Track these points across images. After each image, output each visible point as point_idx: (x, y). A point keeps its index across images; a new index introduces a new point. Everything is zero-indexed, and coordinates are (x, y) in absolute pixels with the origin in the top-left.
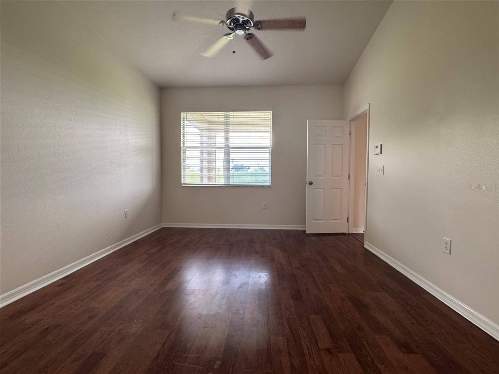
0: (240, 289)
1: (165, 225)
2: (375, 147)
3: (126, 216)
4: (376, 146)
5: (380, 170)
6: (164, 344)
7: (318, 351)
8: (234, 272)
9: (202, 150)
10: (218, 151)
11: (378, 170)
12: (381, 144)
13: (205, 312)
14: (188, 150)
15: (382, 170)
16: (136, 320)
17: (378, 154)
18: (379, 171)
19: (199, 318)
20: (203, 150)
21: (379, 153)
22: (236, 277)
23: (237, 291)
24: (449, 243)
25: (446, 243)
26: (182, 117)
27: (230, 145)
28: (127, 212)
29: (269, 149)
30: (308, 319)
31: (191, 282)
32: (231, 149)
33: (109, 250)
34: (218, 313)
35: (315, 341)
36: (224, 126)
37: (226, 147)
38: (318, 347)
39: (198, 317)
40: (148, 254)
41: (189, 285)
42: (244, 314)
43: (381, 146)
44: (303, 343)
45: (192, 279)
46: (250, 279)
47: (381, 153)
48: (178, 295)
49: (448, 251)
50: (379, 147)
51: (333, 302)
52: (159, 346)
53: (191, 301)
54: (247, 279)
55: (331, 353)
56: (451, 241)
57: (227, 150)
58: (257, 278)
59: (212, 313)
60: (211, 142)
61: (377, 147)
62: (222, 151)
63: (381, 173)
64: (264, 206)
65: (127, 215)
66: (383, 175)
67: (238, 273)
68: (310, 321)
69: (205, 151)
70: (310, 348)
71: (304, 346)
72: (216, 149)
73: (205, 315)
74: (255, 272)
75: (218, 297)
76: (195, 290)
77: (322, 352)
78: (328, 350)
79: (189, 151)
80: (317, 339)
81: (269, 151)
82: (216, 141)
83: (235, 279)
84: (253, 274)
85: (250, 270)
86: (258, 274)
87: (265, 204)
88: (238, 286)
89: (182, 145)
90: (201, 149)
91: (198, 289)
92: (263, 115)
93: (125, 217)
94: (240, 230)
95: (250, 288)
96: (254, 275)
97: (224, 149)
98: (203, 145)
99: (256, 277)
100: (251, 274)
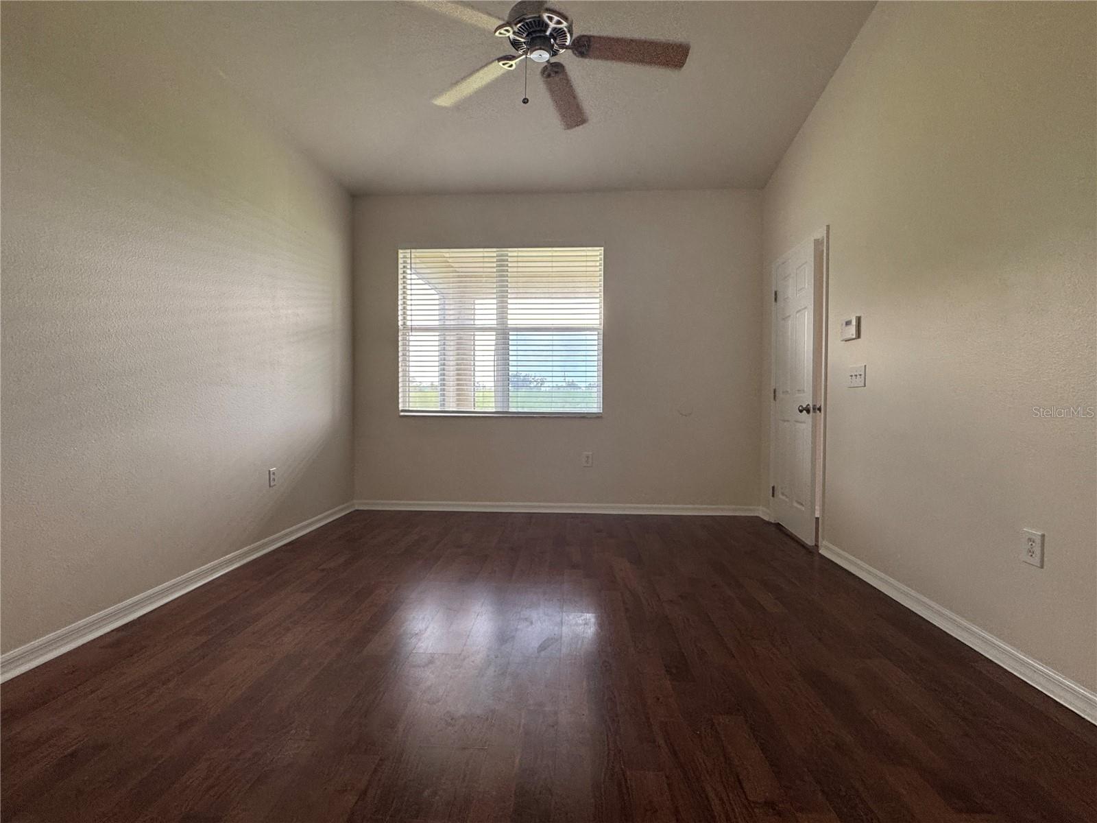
0: (543, 653)
1: (360, 505)
2: (844, 324)
3: (272, 484)
4: (847, 320)
5: (856, 376)
6: (365, 792)
7: (747, 808)
8: (526, 613)
9: (444, 335)
10: (479, 336)
11: (852, 376)
12: (858, 315)
13: (461, 710)
14: (413, 334)
15: (860, 375)
16: (293, 731)
17: (854, 339)
18: (854, 377)
19: (448, 724)
20: (447, 334)
21: (854, 337)
22: (532, 623)
23: (537, 658)
24: (1038, 541)
25: (1030, 539)
26: (400, 261)
27: (509, 322)
28: (274, 474)
29: (596, 333)
30: (713, 725)
31: (426, 635)
32: (510, 333)
33: (231, 561)
34: (493, 711)
35: (737, 783)
36: (495, 286)
37: (499, 327)
38: (747, 799)
39: (446, 721)
40: (323, 570)
41: (420, 644)
42: (556, 713)
43: (859, 319)
44: (709, 789)
45: (426, 629)
46: (565, 629)
47: (859, 335)
48: (396, 668)
49: (1036, 560)
50: (854, 322)
51: (768, 684)
52: (351, 799)
53: (429, 683)
54: (556, 628)
55: (779, 814)
56: (1043, 536)
57: (503, 333)
58: (581, 625)
59: (479, 712)
60: (466, 317)
61: (848, 323)
62: (491, 337)
63: (860, 381)
64: (587, 462)
65: (274, 480)
66: (865, 386)
67: (534, 615)
68: (716, 731)
69: (451, 337)
70: (725, 799)
71: (711, 795)
72: (476, 333)
73: (463, 717)
74: (575, 612)
75: (491, 672)
76: (436, 656)
77: (756, 810)
78: (770, 804)
79: (414, 337)
80: (741, 778)
81: (596, 337)
82: (474, 314)
83: (529, 629)
84: (571, 617)
85: (562, 607)
86: (581, 616)
87: (588, 457)
88: (535, 644)
89: (400, 323)
90: (442, 333)
91: (443, 654)
92: (584, 256)
93: (270, 486)
94: (531, 515)
95: (564, 650)
96: (574, 618)
97: (494, 333)
98: (447, 323)
99: (577, 624)
100: (565, 618)
